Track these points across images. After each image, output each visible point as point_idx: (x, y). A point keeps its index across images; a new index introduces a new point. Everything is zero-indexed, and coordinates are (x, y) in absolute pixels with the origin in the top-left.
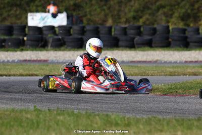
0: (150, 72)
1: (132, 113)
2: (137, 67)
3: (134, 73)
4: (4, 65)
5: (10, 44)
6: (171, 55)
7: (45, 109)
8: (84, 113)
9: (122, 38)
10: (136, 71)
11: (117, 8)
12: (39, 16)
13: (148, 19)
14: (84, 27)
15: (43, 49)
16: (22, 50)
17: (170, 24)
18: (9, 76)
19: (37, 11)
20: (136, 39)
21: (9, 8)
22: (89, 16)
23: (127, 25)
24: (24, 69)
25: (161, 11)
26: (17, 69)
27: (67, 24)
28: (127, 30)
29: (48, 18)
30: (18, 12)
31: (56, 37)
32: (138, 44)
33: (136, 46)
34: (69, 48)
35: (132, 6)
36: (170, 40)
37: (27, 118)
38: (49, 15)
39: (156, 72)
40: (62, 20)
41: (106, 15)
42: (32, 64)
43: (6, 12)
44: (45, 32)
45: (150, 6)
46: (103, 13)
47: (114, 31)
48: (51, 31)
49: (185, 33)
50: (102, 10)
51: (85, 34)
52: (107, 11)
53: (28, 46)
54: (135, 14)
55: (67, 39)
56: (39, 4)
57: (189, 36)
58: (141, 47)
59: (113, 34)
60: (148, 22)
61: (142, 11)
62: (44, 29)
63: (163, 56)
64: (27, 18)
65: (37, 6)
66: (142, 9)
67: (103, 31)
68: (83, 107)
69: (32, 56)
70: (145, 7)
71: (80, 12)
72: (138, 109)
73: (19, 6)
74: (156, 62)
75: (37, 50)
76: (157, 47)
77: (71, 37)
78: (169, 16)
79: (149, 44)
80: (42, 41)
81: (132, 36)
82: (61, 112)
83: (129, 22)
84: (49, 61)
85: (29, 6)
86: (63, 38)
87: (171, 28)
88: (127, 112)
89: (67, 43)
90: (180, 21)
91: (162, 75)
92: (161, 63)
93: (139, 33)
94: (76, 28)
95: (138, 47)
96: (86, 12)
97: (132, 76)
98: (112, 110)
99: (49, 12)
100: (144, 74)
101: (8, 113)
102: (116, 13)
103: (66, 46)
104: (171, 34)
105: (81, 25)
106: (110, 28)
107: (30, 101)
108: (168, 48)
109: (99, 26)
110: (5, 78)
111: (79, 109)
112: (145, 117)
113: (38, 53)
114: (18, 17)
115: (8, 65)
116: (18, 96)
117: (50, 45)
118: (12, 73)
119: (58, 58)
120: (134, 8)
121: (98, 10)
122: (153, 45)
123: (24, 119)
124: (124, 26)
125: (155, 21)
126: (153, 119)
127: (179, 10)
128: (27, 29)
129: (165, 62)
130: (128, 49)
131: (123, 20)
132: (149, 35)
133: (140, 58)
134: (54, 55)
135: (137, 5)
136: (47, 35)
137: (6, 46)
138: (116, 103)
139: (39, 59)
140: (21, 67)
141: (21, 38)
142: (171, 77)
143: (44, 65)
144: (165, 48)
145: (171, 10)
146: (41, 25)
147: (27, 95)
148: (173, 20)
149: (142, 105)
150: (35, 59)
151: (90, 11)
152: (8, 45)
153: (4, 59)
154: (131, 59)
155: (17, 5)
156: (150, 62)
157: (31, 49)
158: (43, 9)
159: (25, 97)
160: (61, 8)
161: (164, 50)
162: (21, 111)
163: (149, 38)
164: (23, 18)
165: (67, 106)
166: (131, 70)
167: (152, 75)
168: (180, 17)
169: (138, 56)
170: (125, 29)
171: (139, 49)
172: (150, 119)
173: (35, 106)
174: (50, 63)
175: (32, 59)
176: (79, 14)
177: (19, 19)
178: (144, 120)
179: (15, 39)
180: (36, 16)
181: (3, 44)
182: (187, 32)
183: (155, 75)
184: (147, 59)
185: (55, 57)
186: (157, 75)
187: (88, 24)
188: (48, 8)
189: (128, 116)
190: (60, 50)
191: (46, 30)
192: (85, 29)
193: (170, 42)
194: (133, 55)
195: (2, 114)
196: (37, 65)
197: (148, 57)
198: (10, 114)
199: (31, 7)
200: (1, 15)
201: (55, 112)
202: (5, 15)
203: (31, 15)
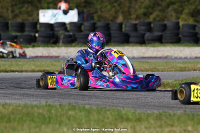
0: (161, 68)
1: (143, 108)
2: (148, 62)
3: (145, 69)
4: (16, 61)
5: (21, 40)
6: (181, 51)
7: (57, 104)
8: (95, 108)
9: (132, 34)
10: (147, 66)
11: (127, 5)
12: (50, 12)
13: (158, 16)
14: (95, 24)
15: (54, 45)
16: (34, 46)
17: (180, 20)
18: (21, 72)
19: (48, 8)
20: (147, 35)
21: (21, 5)
22: (99, 13)
23: (137, 22)
24: (35, 66)
25: (171, 8)
26: (29, 65)
27: (79, 21)
28: (138, 26)
29: (59, 15)
30: (29, 9)
31: (67, 33)
32: (148, 40)
33: (147, 42)
34: (80, 44)
35: (142, 3)
36: (180, 36)
37: (39, 114)
38: (61, 12)
39: (167, 67)
40: (73, 17)
41: (117, 12)
42: (44, 60)
43: (18, 9)
44: (56, 29)
45: (161, 3)
46: (113, 9)
47: (125, 27)
48: (62, 28)
49: (195, 29)
50: (112, 7)
51: (96, 30)
52: (118, 8)
53: (40, 42)
54: (146, 10)
55: (78, 35)
56: (51, 1)
57: (199, 32)
58: (151, 43)
59: (123, 30)
60: (158, 19)
61: (153, 8)
62: (55, 25)
63: (173, 52)
64: (38, 15)
65: (48, 3)
66: (152, 5)
67: (113, 27)
68: (94, 103)
69: (44, 52)
70: (156, 4)
71: (91, 9)
72: (149, 104)
73: (31, 3)
74: (166, 58)
75: (48, 47)
76: (167, 43)
77: (82, 33)
78: (179, 12)
79: (159, 40)
80: (53, 37)
81: (143, 32)
82: (73, 108)
83: (140, 19)
84: (60, 57)
85: (40, 3)
86: (74, 35)
87: (181, 24)
88: (138, 108)
89: (78, 40)
90: (190, 18)
91: (172, 71)
92: (171, 58)
93: (150, 30)
94: (87, 24)
95: (149, 43)
96: (96, 9)
97: (143, 71)
98: (123, 106)
99: (60, 8)
100: (154, 70)
101: (20, 108)
102: (126, 9)
103: (77, 42)
104: (181, 30)
105: (92, 22)
106: (121, 25)
107: (42, 96)
108: (179, 44)
109: (110, 22)
110: (17, 74)
111: (90, 104)
112: (155, 112)
113: (50, 50)
114: (29, 14)
115: (20, 61)
116: (30, 92)
117: (61, 42)
118: (24, 69)
119: (69, 55)
120: (144, 5)
121: (109, 7)
122: (163, 41)
123: (36, 114)
124: (134, 22)
125: (166, 17)
126: (164, 113)
127: (189, 7)
128: (38, 26)
129: (176, 58)
130: (138, 45)
131: (134, 16)
132: (159, 31)
133: (151, 54)
134: (66, 51)
135: (147, 2)
136: (59, 31)
137: (18, 42)
138: (127, 99)
139: (50, 55)
140: (32, 63)
141: (33, 34)
142: (181, 72)
143: (55, 61)
144: (176, 44)
145: (181, 6)
146: (52, 22)
147: (39, 91)
148: (183, 16)
149: (152, 100)
150: (47, 55)
151: (101, 8)
154: (142, 55)
155: (28, 2)
156: (160, 58)
157: (43, 45)
158: (55, 6)
159: (37, 93)
160: (72, 5)
161: (174, 46)
162: (32, 107)
163: (160, 34)
164: (35, 15)
165: (79, 101)
166: (141, 65)
167: (162, 71)
168: (190, 13)
169: (149, 52)
170: (136, 25)
171: (150, 45)
172: (161, 114)
173: (47, 102)
174: (61, 59)
175: (44, 55)
176: (90, 11)
177: (31, 16)
178: (155, 115)
179: (26, 35)
180: (47, 12)
181: (15, 40)
182: (197, 28)
183: (165, 71)
184: (157, 54)
185: (66, 53)
186: (168, 71)
187: (99, 20)
188: (59, 5)
189: (139, 112)
190: (71, 46)
191: (58, 27)
192: (96, 26)
193: (180, 38)
194: (143, 51)
195: (14, 109)
196: (48, 61)
197: (159, 53)
198: (22, 110)
199: (42, 4)
200: (12, 12)
201: (67, 108)
202: (17, 12)
203: (42, 12)
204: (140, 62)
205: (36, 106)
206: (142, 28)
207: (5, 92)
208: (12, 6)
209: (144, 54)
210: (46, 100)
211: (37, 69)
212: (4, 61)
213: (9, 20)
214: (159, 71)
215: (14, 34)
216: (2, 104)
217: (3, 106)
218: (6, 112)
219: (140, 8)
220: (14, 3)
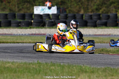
1: (95, 65)
2: (98, 38)
4: (20, 37)
5: (23, 24)
6: (118, 31)
7: (44, 62)
8: (67, 65)
9: (89, 21)
10: (97, 40)
11: (86, 3)
12: (40, 8)
13: (104, 10)
14: (67, 15)
15: (43, 27)
16: (31, 28)
17: (118, 13)
18: (23, 43)
19: (39, 5)
20: (98, 22)
21: (23, 4)
22: (70, 8)
23: (92, 14)
24: (31, 39)
25: (112, 6)
26: (28, 39)
27: (57, 13)
28: (92, 16)
29: (46, 10)
30: (28, 6)
31: (50, 20)
32: (98, 25)
35: (95, 2)
36: (118, 22)
37: (33, 68)
38: (47, 8)
39: (109, 41)
40: (54, 11)
41: (80, 8)
42: (36, 36)
44: (44, 18)
45: (106, 2)
46: (78, 6)
47: (85, 17)
48: (47, 17)
50: (77, 5)
51: (68, 19)
52: (81, 5)
53: (34, 26)
54: (97, 7)
55: (57, 21)
56: (41, 1)
58: (100, 26)
59: (84, 18)
60: (104, 12)
61: (101, 5)
62: (43, 16)
63: (113, 32)
64: (33, 9)
65: (39, 2)
66: (101, 4)
67: (78, 17)
68: (66, 62)
69: (36, 32)
70: (103, 3)
71: (65, 6)
72: (99, 62)
73: (29, 2)
74: (109, 35)
75: (39, 28)
76: (110, 26)
77: (59, 20)
78: (117, 8)
79: (105, 25)
80: (42, 23)
81: (95, 20)
82: (53, 65)
83: (94, 12)
85: (35, 3)
86: (54, 21)
87: (118, 15)
88: (92, 65)
92: (112, 35)
93: (100, 18)
94: (62, 15)
96: (68, 6)
98: (83, 63)
99: (46, 6)
100: (102, 42)
101: (22, 65)
102: (86, 6)
104: (118, 18)
105: (65, 13)
106: (82, 15)
107: (35, 58)
108: (117, 27)
109: (76, 14)
110: (20, 45)
111: (63, 63)
112: (103, 67)
113: (40, 30)
114: (28, 9)
115: (22, 37)
116: (28, 55)
117: (47, 25)
118: (25, 41)
119: (51, 33)
120: (96, 3)
121: (75, 5)
122: (108, 25)
123: (31, 68)
124: (90, 14)
125: (109, 11)
126: (108, 68)
128: (33, 16)
129: (115, 35)
130: (92, 27)
131: (90, 10)
132: (105, 19)
133: (100, 33)
135: (98, 2)
136: (45, 19)
137: (21, 26)
138: (85, 59)
139: (40, 33)
140: (30, 38)
141: (30, 21)
143: (43, 37)
144: (115, 27)
146: (42, 13)
147: (33, 54)
149: (101, 60)
150: (38, 33)
151: (71, 6)
152: (22, 25)
153: (20, 33)
154: (94, 33)
155: (27, 2)
156: (106, 35)
157: (36, 27)
158: (43, 4)
159: (32, 56)
160: (53, 3)
161: (114, 28)
162: (29, 64)
163: (106, 21)
164: (31, 10)
165: (57, 61)
167: (107, 43)
169: (99, 31)
170: (91, 16)
171: (100, 27)
172: (106, 69)
173: (38, 61)
175: (36, 33)
178: (102, 69)
179: (26, 22)
180: (38, 8)
181: (20, 24)
184: (104, 33)
185: (50, 32)
187: (69, 13)
188: (46, 3)
189: (93, 67)
190: (53, 28)
191: (45, 16)
192: (68, 16)
194: (96, 31)
195: (19, 65)
196: (39, 37)
197: (105, 32)
198: (23, 66)
199: (36, 3)
200: (18, 7)
201: (50, 64)
202: (21, 7)
203: (36, 8)
204: (94, 37)
205: (31, 63)
206: (95, 18)
207: (13, 55)
208: (18, 4)
209: (96, 33)
210: (37, 60)
211: (32, 42)
212: (13, 37)
213: (16, 12)
214: (105, 43)
215: (19, 20)
216: (11, 62)
217: (12, 63)
218: (14, 67)
219: (94, 5)
220: (19, 2)
